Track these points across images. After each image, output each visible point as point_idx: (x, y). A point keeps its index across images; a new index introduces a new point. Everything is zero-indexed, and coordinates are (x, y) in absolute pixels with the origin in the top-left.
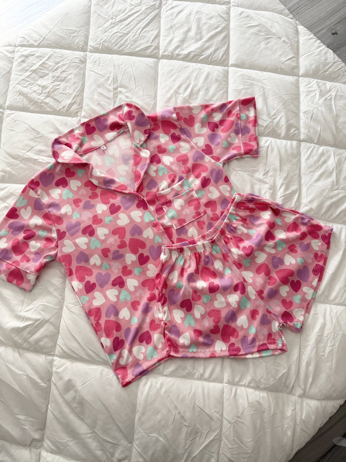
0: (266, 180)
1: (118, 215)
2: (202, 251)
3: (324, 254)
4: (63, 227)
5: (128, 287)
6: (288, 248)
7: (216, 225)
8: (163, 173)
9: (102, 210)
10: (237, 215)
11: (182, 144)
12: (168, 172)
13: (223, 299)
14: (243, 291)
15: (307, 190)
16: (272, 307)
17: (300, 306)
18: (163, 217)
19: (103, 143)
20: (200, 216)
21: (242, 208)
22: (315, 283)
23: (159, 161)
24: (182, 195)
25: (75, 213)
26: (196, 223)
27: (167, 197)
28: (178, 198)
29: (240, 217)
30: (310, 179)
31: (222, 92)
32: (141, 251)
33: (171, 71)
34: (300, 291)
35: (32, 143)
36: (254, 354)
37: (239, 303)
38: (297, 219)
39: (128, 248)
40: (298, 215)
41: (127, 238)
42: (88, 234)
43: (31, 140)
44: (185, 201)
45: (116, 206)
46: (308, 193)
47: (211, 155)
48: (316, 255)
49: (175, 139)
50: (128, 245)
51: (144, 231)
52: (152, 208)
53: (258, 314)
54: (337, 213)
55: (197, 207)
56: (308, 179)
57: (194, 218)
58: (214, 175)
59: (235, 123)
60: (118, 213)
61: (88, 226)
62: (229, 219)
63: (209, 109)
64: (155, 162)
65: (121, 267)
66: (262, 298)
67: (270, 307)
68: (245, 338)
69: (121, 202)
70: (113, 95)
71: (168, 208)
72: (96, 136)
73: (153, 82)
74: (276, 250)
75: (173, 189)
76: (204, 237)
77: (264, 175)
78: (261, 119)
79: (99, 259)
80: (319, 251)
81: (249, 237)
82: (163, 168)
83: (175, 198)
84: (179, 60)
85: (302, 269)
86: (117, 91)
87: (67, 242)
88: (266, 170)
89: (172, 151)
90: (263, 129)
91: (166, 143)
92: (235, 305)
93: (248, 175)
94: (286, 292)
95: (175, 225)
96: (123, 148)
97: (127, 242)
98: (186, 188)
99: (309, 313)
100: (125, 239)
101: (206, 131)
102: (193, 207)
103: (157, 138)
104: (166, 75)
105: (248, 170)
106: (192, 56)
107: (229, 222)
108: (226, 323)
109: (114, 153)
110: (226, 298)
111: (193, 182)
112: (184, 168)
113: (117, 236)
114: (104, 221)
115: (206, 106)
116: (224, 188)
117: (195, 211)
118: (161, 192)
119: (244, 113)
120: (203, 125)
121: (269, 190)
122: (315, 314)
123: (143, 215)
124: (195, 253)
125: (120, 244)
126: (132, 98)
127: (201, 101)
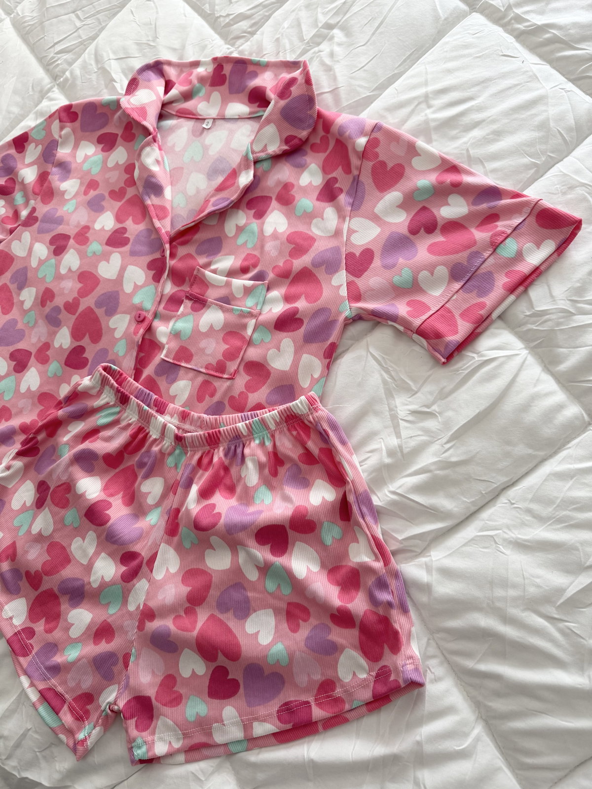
0: (407, 428)
1: (111, 253)
2: (154, 437)
3: (347, 707)
4: (42, 210)
5: (23, 380)
6: (289, 604)
7: (224, 416)
8: (245, 243)
9: (103, 227)
10: (273, 436)
11: (330, 213)
12: (254, 248)
13: (91, 551)
14: (130, 577)
15: (472, 541)
16: (141, 661)
17: (185, 727)
18: (166, 319)
19: (214, 116)
20: (220, 375)
21: (295, 433)
22: (261, 729)
23: (260, 215)
24: (233, 309)
25: (74, 201)
26: (200, 379)
27: (207, 290)
28: (221, 308)
29: (274, 445)
30: (508, 527)
31: (527, 160)
32: (86, 342)
33: (466, 46)
34: (216, 702)
35: (134, 50)
36: (33, 688)
37: (104, 585)
38: (369, 570)
39: (73, 318)
40: (378, 565)
41: (87, 302)
42: (54, 247)
43: (138, 44)
44: (226, 325)
45: (125, 236)
46: (464, 549)
47: (352, 278)
48: (326, 687)
49: (329, 193)
50: (77, 314)
51: (118, 314)
52: (169, 288)
53: (108, 642)
54: (483, 667)
55: (230, 355)
56: (506, 521)
57: (207, 368)
58: (318, 321)
59: (474, 249)
60: (115, 249)
61: (67, 235)
62: (249, 428)
63: (450, 178)
64: (253, 212)
65: (43, 340)
66: (141, 627)
67: (138, 657)
68: (53, 648)
69: (137, 236)
70: (315, 36)
71: (189, 310)
72: (216, 96)
73: (409, 53)
74: (259, 579)
75: (228, 284)
76: (184, 416)
77: (414, 412)
78: (549, 286)
79: (33, 299)
80: (342, 686)
81: (247, 497)
82: (253, 233)
83: (217, 305)
84: (511, 32)
85: (267, 672)
86: (328, 33)
87: (27, 236)
88: (428, 406)
89: (299, 212)
90: (528, 313)
91: (305, 190)
92: (95, 581)
93: (385, 382)
94: (193, 671)
95: (168, 349)
96: (234, 145)
97: (81, 308)
98: (250, 302)
99: (188, 761)
100: (82, 300)
101: (400, 220)
102: (227, 347)
103: (302, 167)
104: (447, 51)
105: (393, 373)
106: (547, 36)
107: (245, 434)
108: (56, 589)
109: (210, 145)
110: (97, 554)
111: (274, 301)
112: (285, 262)
113: (80, 285)
114: (88, 246)
115: (454, 169)
116: (312, 363)
117: (222, 358)
118: (208, 273)
119: (517, 242)
120: (406, 203)
121: (384, 453)
122: (197, 779)
123: (142, 287)
124: (143, 428)
125: (71, 301)
126: (338, 61)
127: (456, 151)
